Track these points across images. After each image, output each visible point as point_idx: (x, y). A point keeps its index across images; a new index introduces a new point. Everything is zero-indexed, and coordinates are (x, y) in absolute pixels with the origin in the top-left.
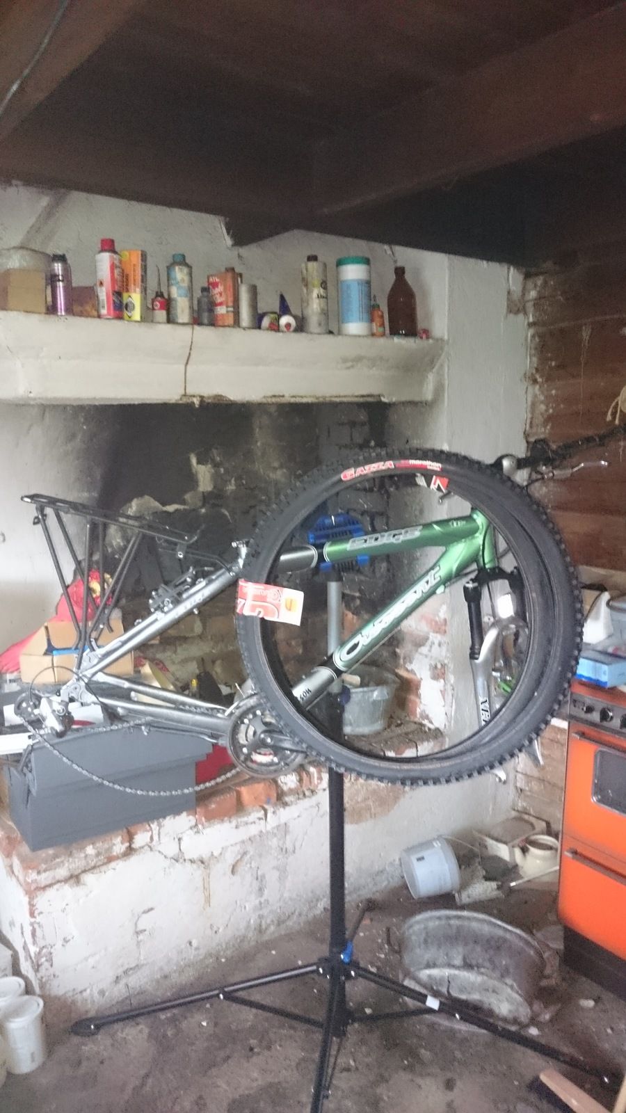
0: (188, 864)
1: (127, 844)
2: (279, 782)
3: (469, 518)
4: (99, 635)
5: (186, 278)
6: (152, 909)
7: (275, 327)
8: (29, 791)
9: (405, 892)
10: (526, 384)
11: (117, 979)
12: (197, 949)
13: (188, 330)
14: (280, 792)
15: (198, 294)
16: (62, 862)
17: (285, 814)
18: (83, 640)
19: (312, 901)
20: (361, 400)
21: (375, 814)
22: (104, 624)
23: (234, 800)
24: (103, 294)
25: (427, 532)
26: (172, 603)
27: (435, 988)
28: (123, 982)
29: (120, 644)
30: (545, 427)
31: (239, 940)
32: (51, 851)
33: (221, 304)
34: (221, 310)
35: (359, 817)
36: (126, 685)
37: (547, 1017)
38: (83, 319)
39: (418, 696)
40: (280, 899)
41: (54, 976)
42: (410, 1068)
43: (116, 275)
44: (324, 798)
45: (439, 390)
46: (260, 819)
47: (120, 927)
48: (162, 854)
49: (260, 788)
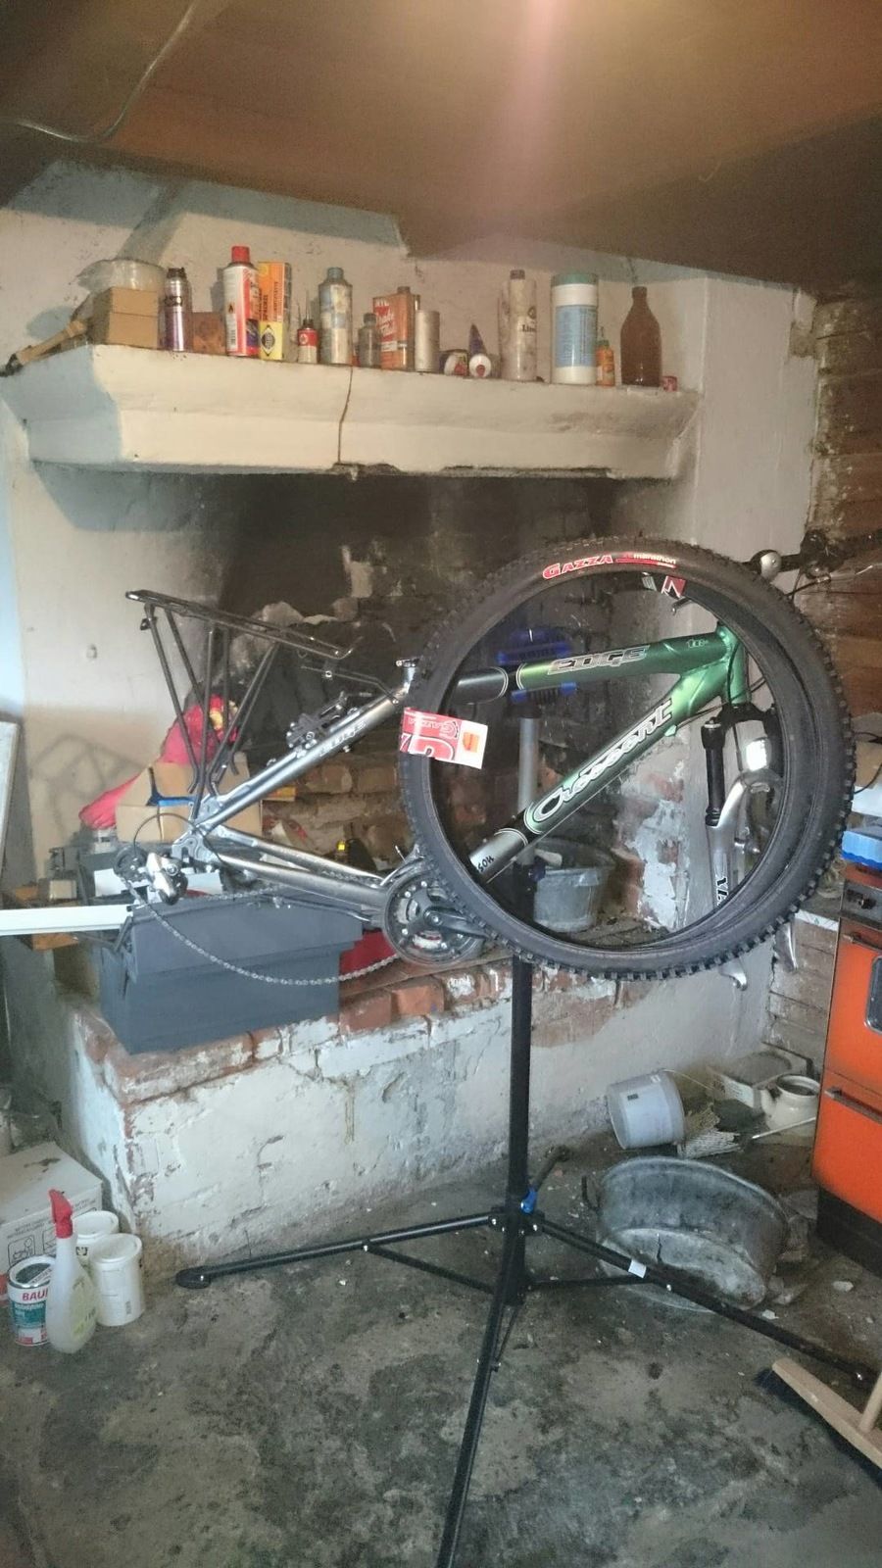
0: (326, 1083)
1: (249, 1053)
2: (449, 986)
3: (713, 636)
4: (221, 777)
5: (345, 302)
6: (279, 1138)
7: (462, 372)
8: (127, 978)
9: (611, 1140)
10: (812, 456)
11: (234, 1223)
12: (336, 1193)
13: (345, 373)
14: (448, 999)
15: (359, 323)
16: (168, 1069)
17: (455, 1028)
18: (201, 780)
19: (486, 1144)
20: (579, 475)
21: (574, 1036)
22: (227, 764)
23: (389, 1006)
24: (236, 322)
25: (656, 654)
26: (316, 737)
27: (641, 1252)
28: (241, 1227)
29: (247, 790)
30: (835, 518)
31: (389, 1187)
32: (153, 1057)
33: (390, 338)
34: (390, 346)
35: (552, 1038)
36: (255, 843)
37: (788, 1298)
38: (206, 357)
39: (641, 885)
40: (445, 1138)
41: (155, 1211)
42: (604, 1349)
43: (251, 299)
44: (506, 1010)
45: (688, 463)
46: (422, 1032)
47: (238, 1157)
48: (294, 1069)
49: (423, 991)
